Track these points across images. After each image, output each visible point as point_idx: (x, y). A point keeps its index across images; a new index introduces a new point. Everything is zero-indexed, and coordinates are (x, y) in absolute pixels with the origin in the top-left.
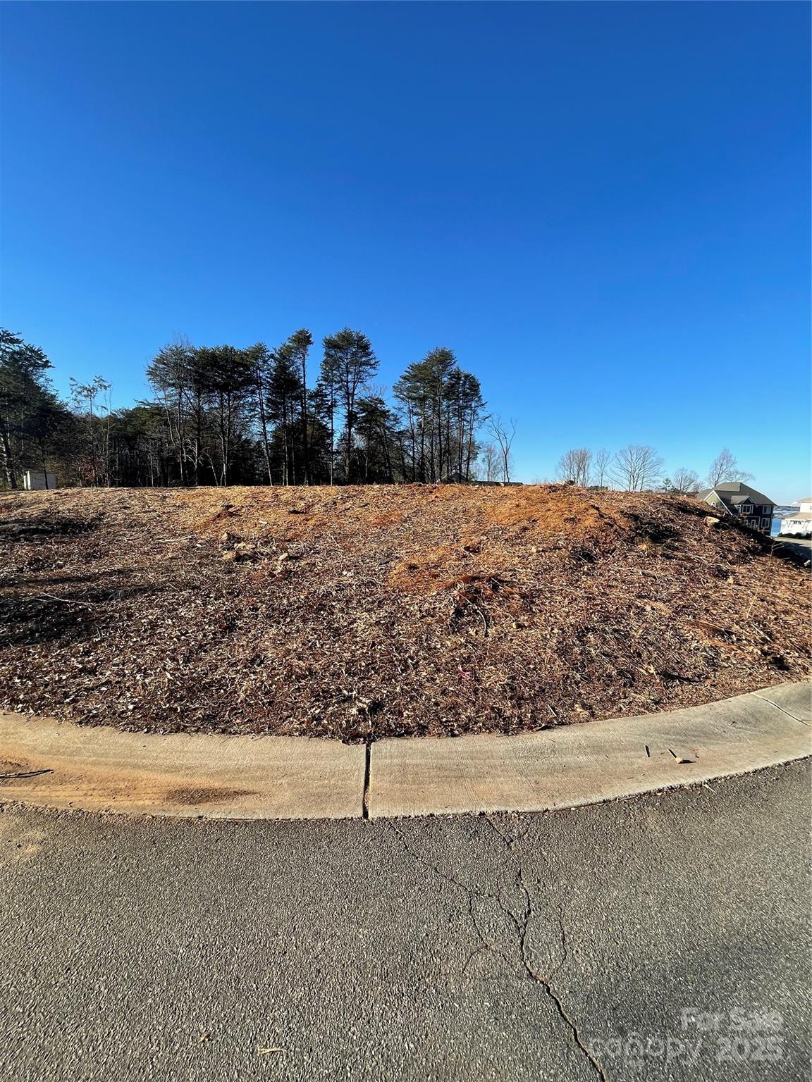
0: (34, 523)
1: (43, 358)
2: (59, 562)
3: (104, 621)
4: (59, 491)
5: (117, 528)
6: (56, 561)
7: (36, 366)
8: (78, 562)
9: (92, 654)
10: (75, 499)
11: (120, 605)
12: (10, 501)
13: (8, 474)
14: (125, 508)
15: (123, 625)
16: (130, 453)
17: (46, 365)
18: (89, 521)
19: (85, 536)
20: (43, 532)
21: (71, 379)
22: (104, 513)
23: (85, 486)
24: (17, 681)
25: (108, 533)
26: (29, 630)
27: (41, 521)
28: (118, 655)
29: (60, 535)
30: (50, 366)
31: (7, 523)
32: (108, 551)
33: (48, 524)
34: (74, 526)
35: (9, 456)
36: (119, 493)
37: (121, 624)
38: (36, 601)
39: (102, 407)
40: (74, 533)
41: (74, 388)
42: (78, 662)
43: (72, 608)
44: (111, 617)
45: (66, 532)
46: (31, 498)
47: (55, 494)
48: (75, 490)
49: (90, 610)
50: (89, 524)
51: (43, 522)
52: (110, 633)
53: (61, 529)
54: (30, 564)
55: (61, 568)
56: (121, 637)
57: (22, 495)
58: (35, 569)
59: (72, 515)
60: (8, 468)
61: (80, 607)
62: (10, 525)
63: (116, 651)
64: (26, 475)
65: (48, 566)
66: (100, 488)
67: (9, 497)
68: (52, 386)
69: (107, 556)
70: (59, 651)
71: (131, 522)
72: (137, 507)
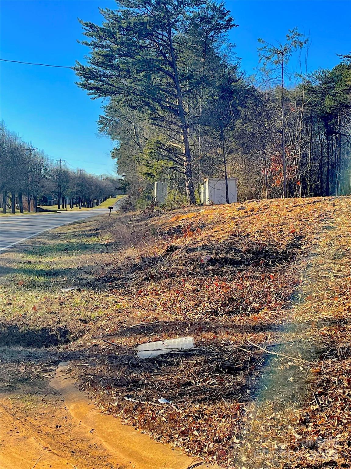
0: (222, 250)
1: (225, 15)
2: (254, 304)
3: (319, 385)
4: (244, 205)
5: (319, 259)
6: (251, 303)
7: (217, 28)
8: (276, 304)
9: (311, 424)
10: (264, 216)
11: (337, 367)
12: (191, 221)
13: (187, 185)
14: (329, 228)
15: (344, 393)
16: (327, 139)
17: (229, 25)
18: (284, 248)
19: (280, 270)
20: (232, 263)
21: (260, 40)
22: (302, 237)
23: (271, 197)
24: (236, 440)
25: (308, 266)
26: (239, 384)
27: (230, 248)
28: (342, 432)
29: (250, 267)
30: (233, 25)
31: (194, 250)
32: (311, 292)
33: (237, 251)
34: (267, 254)
35: (189, 160)
36: (318, 204)
37: (341, 391)
38: (240, 351)
39: (297, 75)
40: (267, 265)
41: (262, 53)
42: (296, 431)
43: (280, 363)
44: (328, 381)
45: (257, 264)
46: (213, 216)
47: (240, 209)
48: (263, 202)
49: (301, 369)
50: (284, 253)
51: (231, 249)
52: (329, 402)
53: (252, 259)
54: (224, 304)
55: (258, 312)
56: (343, 409)
57: (203, 211)
58: (230, 312)
59: (263, 240)
60: (188, 175)
61: (290, 363)
62: (198, 253)
63: (338, 425)
64: (204, 184)
65: (243, 309)
66: (292, 199)
67: (190, 215)
68: (234, 53)
69: (310, 299)
70: (274, 414)
71: (337, 250)
72: (344, 227)
